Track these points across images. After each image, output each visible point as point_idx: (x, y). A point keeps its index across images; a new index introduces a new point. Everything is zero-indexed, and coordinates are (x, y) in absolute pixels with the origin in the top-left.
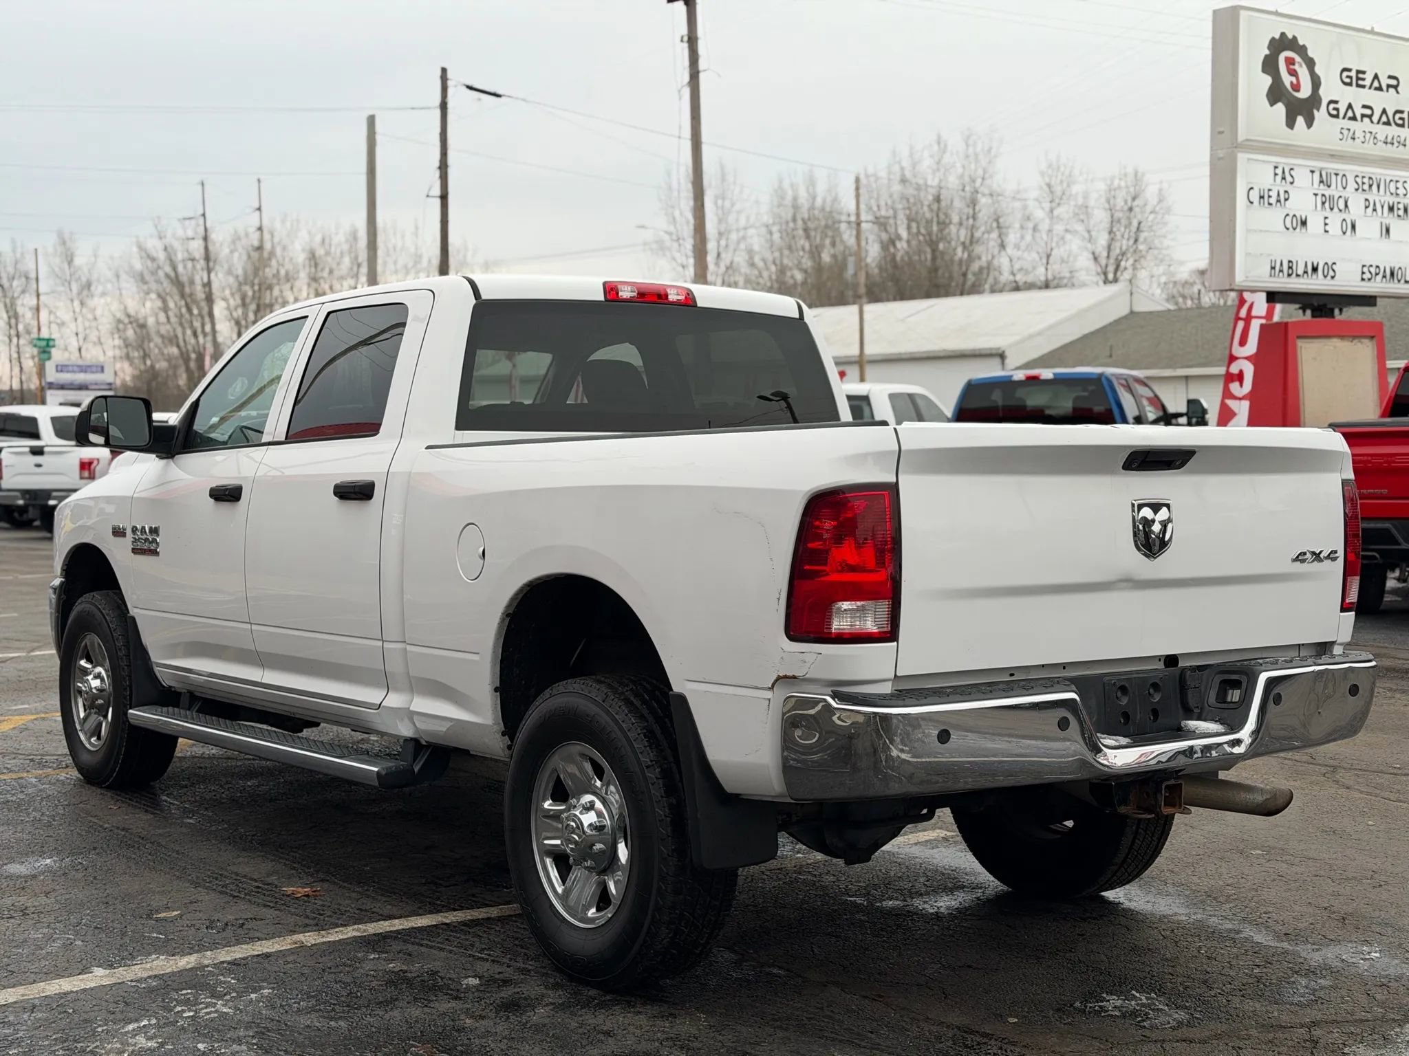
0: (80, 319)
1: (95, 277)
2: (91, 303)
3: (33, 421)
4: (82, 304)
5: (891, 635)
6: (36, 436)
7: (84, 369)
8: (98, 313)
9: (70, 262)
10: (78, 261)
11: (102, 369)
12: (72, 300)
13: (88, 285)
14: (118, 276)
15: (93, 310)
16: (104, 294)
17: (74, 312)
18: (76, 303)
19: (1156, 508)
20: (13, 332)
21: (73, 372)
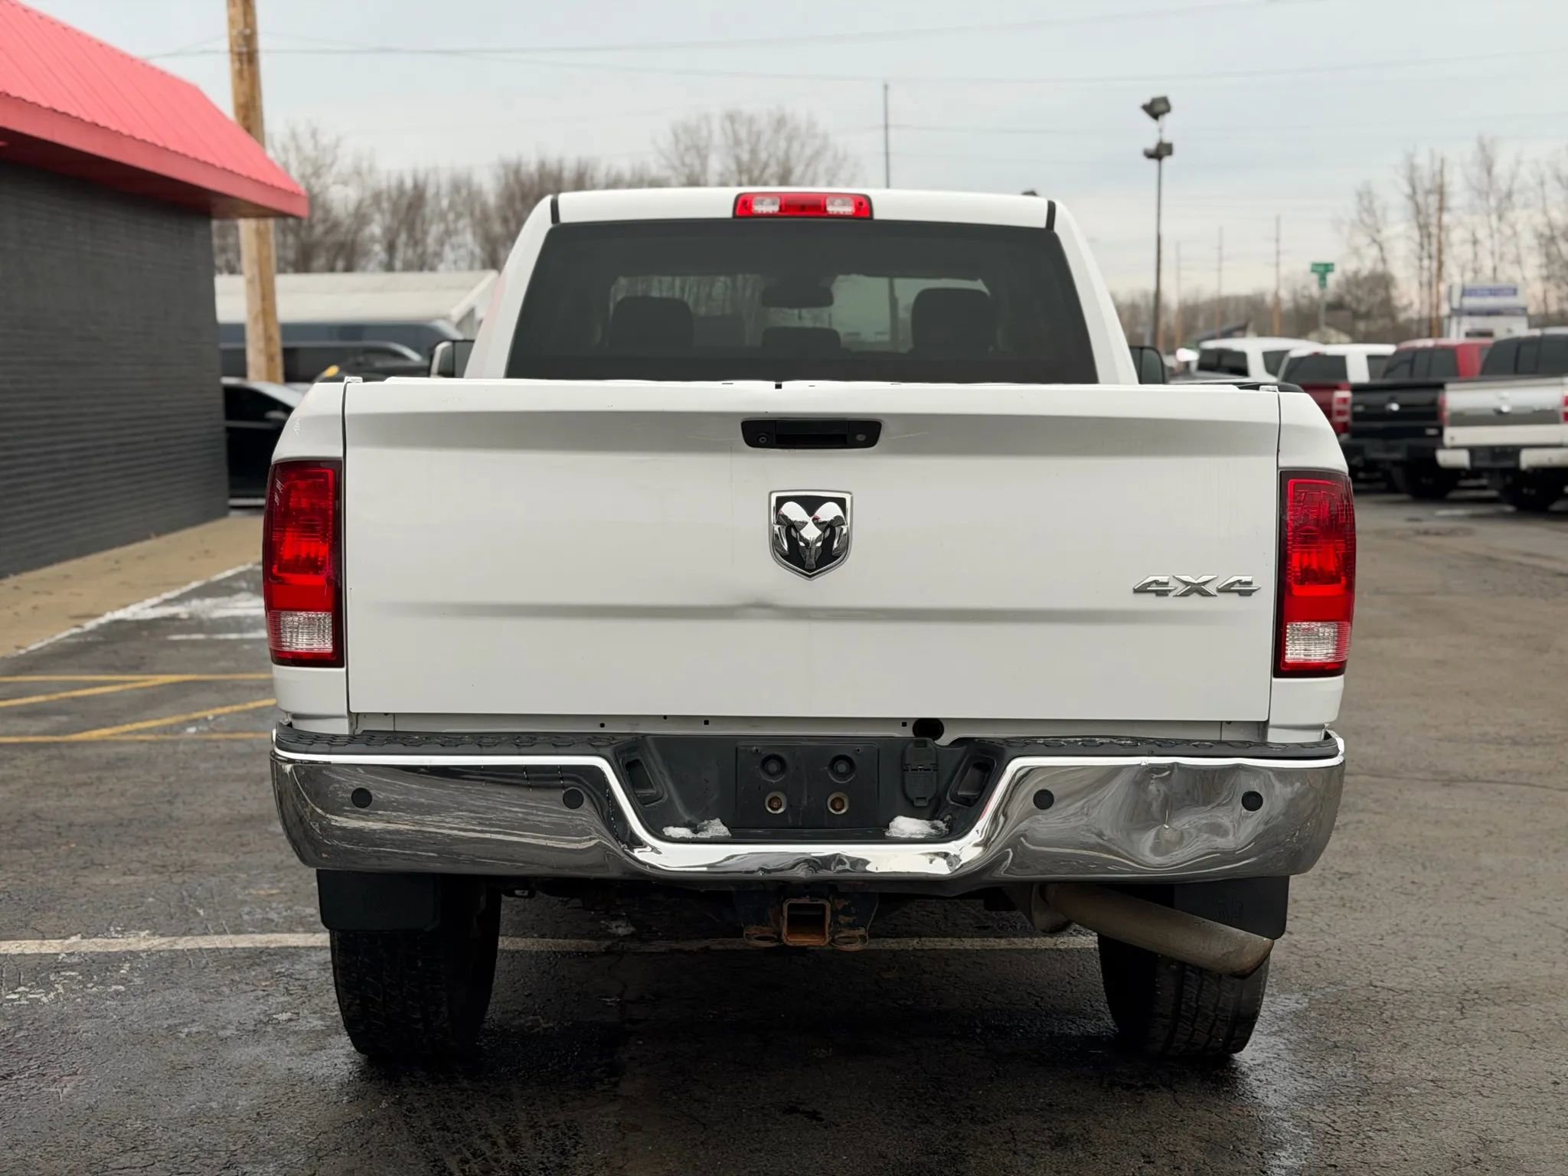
0: (1497, 236)
1: (1516, 186)
2: (1511, 216)
3: (1242, 356)
4: (1500, 218)
5: (336, 658)
6: (1244, 372)
7: (1494, 292)
8: (1519, 228)
9: (1489, 171)
10: (1497, 170)
11: (1514, 292)
12: (1489, 215)
13: (1509, 195)
14: (1542, 184)
15: (1513, 226)
16: (1526, 206)
17: (1491, 227)
18: (1494, 218)
19: (810, 504)
20: (1425, 254)
21: (1482, 295)
